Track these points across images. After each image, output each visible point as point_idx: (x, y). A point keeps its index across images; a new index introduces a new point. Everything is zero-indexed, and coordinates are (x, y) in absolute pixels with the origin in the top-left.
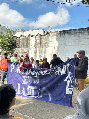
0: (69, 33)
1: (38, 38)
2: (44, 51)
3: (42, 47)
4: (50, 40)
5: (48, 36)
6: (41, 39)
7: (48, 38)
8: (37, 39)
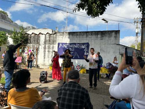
0: (72, 35)
1: (48, 36)
2: (52, 47)
3: (51, 44)
4: (58, 39)
5: (56, 35)
6: (50, 37)
7: (56, 37)
8: (46, 37)
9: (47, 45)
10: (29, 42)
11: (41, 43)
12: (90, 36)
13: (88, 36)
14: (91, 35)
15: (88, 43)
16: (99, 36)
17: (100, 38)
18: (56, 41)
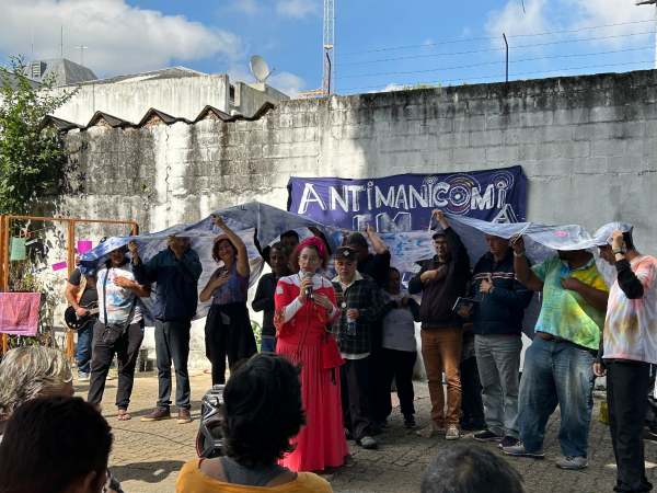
0: (395, 114)
3: (235, 192)
4: (283, 149)
5: (270, 123)
7: (271, 136)
9: (204, 199)
10: (75, 185)
11: (160, 187)
12: (529, 116)
13: (513, 117)
14: (542, 104)
15: (517, 172)
16: (602, 112)
17: (606, 130)
18: (269, 167)
